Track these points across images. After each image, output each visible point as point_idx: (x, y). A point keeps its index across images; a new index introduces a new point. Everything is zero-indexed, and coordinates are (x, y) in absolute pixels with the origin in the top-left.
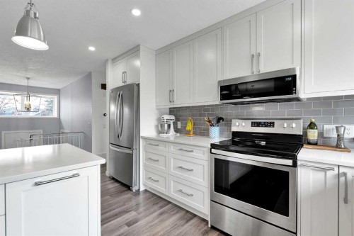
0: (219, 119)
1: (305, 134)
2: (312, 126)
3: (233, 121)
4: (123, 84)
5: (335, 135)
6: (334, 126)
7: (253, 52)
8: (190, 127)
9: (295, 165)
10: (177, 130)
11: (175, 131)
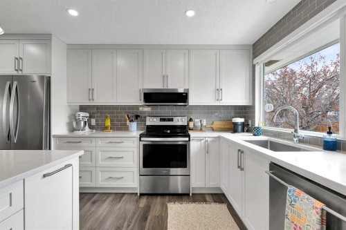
0: (137, 117)
1: (188, 125)
2: (191, 120)
3: (148, 118)
4: (15, 73)
5: (199, 124)
6: (199, 120)
7: (164, 73)
8: (108, 123)
9: (189, 140)
10: (91, 127)
11: (90, 128)
